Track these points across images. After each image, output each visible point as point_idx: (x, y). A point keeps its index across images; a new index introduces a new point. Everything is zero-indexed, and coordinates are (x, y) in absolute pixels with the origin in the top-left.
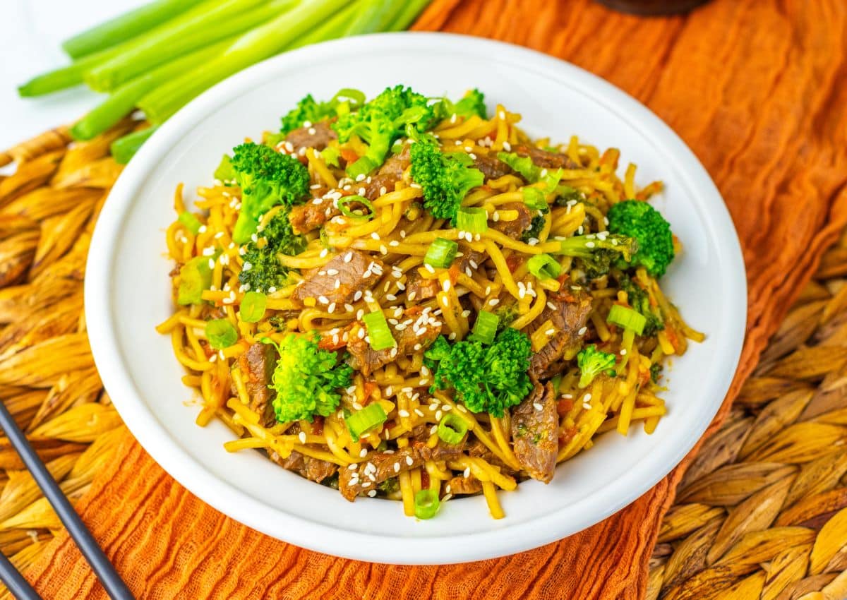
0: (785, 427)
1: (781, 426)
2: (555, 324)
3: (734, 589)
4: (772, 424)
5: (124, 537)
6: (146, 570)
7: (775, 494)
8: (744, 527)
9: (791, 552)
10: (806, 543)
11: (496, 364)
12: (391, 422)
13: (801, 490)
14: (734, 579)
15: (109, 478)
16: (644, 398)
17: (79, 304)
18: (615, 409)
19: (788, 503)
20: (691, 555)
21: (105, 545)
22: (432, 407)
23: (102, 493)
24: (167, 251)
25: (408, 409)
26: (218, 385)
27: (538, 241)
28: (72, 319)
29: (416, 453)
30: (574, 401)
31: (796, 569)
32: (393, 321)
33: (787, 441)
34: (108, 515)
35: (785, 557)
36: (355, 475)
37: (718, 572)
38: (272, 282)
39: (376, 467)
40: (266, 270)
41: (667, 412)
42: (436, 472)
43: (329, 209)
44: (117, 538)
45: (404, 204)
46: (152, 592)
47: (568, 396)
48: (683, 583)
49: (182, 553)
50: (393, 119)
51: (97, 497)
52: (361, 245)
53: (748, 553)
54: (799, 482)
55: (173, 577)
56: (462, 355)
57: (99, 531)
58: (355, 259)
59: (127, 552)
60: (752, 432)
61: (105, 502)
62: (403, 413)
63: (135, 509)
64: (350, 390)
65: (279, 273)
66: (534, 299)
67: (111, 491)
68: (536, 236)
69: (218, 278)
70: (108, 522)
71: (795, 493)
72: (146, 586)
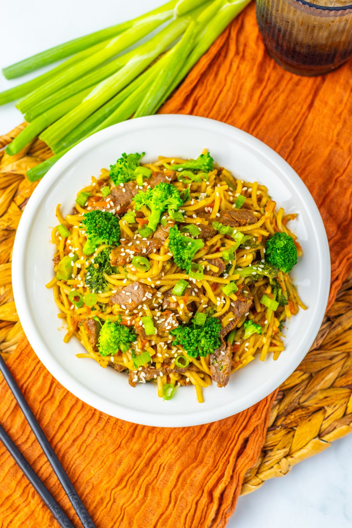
0: (345, 331)
1: (343, 331)
2: (234, 313)
3: (310, 421)
4: (339, 329)
5: (30, 380)
6: (40, 398)
7: (335, 370)
8: (318, 388)
9: (338, 403)
10: (346, 397)
11: (203, 341)
12: (154, 356)
13: (347, 368)
14: (310, 414)
15: (23, 347)
16: (274, 341)
17: (10, 245)
18: (260, 347)
19: (341, 374)
20: (292, 401)
21: (21, 383)
22: (173, 352)
23: (20, 355)
24: (51, 239)
25: (161, 353)
26: (74, 322)
27: (228, 275)
28: (7, 254)
29: (164, 370)
30: (241, 345)
31: (339, 413)
32: (156, 318)
33: (344, 341)
34: (23, 367)
35: (335, 406)
36: (136, 377)
37: (304, 411)
38: (100, 287)
39: (146, 374)
40: (98, 281)
41: (285, 348)
42: (174, 377)
43: (128, 258)
44: (27, 380)
45: (164, 262)
46: (42, 409)
47: (238, 343)
48: (287, 416)
49: (57, 388)
50: (162, 201)
51: (18, 358)
52: (142, 281)
53: (318, 402)
54: (347, 364)
55: (52, 400)
56: (187, 337)
57: (18, 377)
58: (139, 289)
59: (31, 387)
60: (329, 333)
61: (21, 361)
62: (159, 355)
63: (35, 365)
64: (135, 343)
65: (104, 283)
66: (224, 304)
67: (24, 354)
68: (228, 272)
69: (75, 271)
70: (22, 372)
71: (344, 370)
72: (40, 406)
